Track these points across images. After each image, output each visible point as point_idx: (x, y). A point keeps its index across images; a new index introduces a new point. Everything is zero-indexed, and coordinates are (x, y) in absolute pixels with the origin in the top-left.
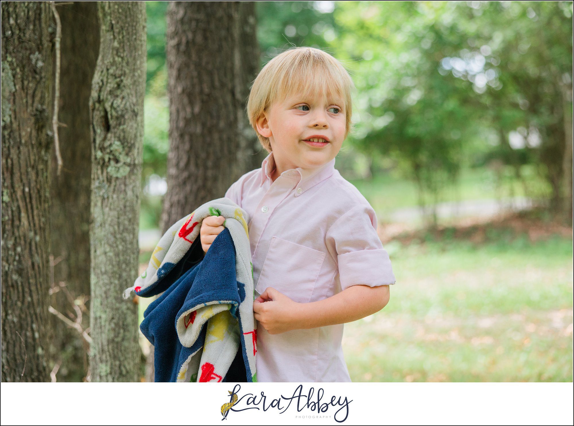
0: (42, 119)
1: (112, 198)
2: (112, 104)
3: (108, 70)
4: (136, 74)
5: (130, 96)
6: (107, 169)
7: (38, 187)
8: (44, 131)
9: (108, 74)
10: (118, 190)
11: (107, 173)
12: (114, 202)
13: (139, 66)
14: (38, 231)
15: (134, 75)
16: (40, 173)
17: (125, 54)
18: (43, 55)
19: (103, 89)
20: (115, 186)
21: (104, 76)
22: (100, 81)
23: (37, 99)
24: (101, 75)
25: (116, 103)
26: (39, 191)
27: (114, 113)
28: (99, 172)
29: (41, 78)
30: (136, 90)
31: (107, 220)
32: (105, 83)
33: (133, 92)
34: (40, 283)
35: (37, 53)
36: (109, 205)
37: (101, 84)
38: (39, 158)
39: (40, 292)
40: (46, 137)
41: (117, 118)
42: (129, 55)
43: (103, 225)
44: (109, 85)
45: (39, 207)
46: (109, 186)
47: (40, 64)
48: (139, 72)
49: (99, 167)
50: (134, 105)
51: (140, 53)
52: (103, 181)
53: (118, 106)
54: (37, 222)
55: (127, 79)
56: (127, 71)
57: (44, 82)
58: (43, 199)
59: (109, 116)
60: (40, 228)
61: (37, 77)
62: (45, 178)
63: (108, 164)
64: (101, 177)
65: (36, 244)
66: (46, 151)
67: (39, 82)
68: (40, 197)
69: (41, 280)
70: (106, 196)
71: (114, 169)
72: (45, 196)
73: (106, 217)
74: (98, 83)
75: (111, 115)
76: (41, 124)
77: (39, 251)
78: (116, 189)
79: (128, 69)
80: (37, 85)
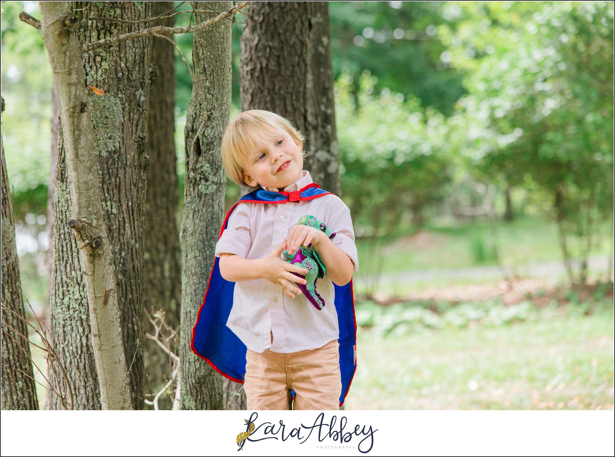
0: (143, 144)
1: (202, 211)
2: (204, 133)
3: (201, 105)
4: (223, 108)
5: (218, 126)
6: (198, 187)
7: (138, 202)
8: (143, 155)
9: (200, 108)
10: (207, 204)
11: (198, 190)
12: (203, 215)
13: (225, 101)
14: (137, 240)
15: (222, 109)
16: (140, 191)
17: (215, 92)
18: (144, 92)
19: (196, 120)
20: (204, 201)
21: (198, 109)
22: (193, 114)
23: (139, 128)
24: (194, 109)
25: (207, 132)
26: (139, 206)
27: (205, 140)
28: (192, 189)
29: (143, 110)
30: (223, 120)
31: (197, 229)
32: (198, 116)
33: (220, 123)
34: (138, 283)
35: (140, 90)
36: (199, 217)
37: (195, 116)
38: (139, 177)
39: (138, 291)
40: (144, 160)
41: (208, 144)
42: (218, 93)
43: (194, 234)
44: (201, 117)
45: (139, 219)
46: (200, 201)
47: (143, 98)
48: (226, 106)
49: (192, 185)
50: (221, 133)
51: (227, 90)
52: (195, 197)
53: (209, 135)
54: (137, 232)
55: (216, 113)
56: (216, 106)
57: (145, 113)
58: (141, 212)
59: (201, 143)
60: (139, 237)
61: (140, 109)
62: (143, 194)
63: (199, 182)
64: (192, 193)
65: (136, 250)
66: (144, 172)
67: (141, 114)
68: (140, 210)
69: (139, 281)
70: (196, 210)
71: (204, 186)
72: (143, 210)
73: (196, 227)
74: (192, 116)
75: (202, 142)
76: (142, 149)
77: (138, 257)
78: (205, 203)
79: (217, 104)
80: (139, 116)
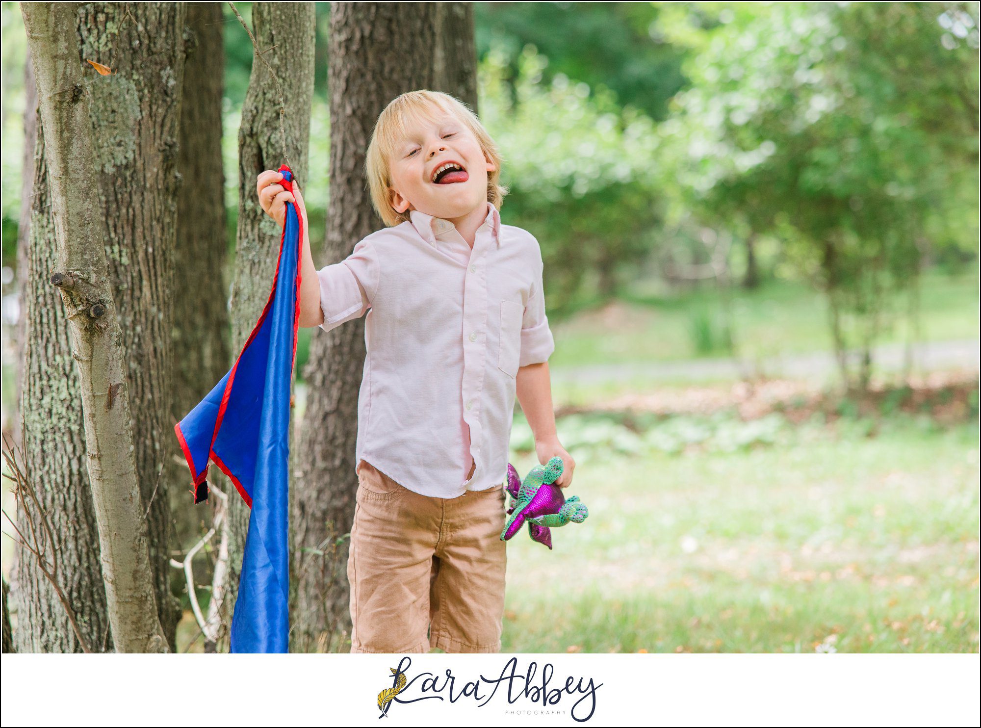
0: (172, 155)
1: (265, 262)
2: (269, 138)
3: (264, 94)
4: (301, 100)
5: (293, 129)
6: (259, 224)
7: (164, 247)
8: (172, 172)
9: (264, 99)
10: (273, 252)
11: (259, 229)
12: (267, 269)
13: (304, 89)
14: (161, 307)
15: (298, 101)
16: (166, 229)
17: (288, 75)
18: (174, 71)
19: (257, 118)
20: (269, 247)
21: (260, 101)
22: (253, 108)
23: (166, 129)
24: (255, 101)
25: (275, 138)
26: (164, 253)
27: (271, 151)
28: (249, 228)
29: (173, 101)
30: (301, 120)
31: (257, 291)
32: (260, 111)
33: (296, 124)
34: (162, 376)
35: (169, 68)
36: (260, 272)
37: (255, 112)
38: (166, 208)
39: (162, 389)
40: (174, 180)
41: (275, 157)
42: (292, 75)
43: (252, 299)
44: (265, 114)
45: (164, 274)
46: (262, 247)
47: (172, 82)
48: (305, 96)
49: (249, 221)
50: (297, 141)
51: (306, 72)
52: (254, 240)
53: (277, 142)
54: (161, 294)
55: (288, 108)
56: (290, 96)
57: (175, 106)
58: (168, 264)
59: (264, 155)
60: (165, 303)
61: (168, 99)
62: (171, 235)
63: (261, 217)
64: (250, 234)
65: (159, 323)
66: (173, 200)
67: (169, 107)
68: (165, 260)
69: (164, 372)
70: (256, 261)
71: (268, 224)
72: (170, 260)
73: (255, 289)
74: (251, 111)
75: (267, 153)
76: (170, 163)
77: (163, 334)
78: (271, 251)
79: (290, 93)
80: (167, 111)
